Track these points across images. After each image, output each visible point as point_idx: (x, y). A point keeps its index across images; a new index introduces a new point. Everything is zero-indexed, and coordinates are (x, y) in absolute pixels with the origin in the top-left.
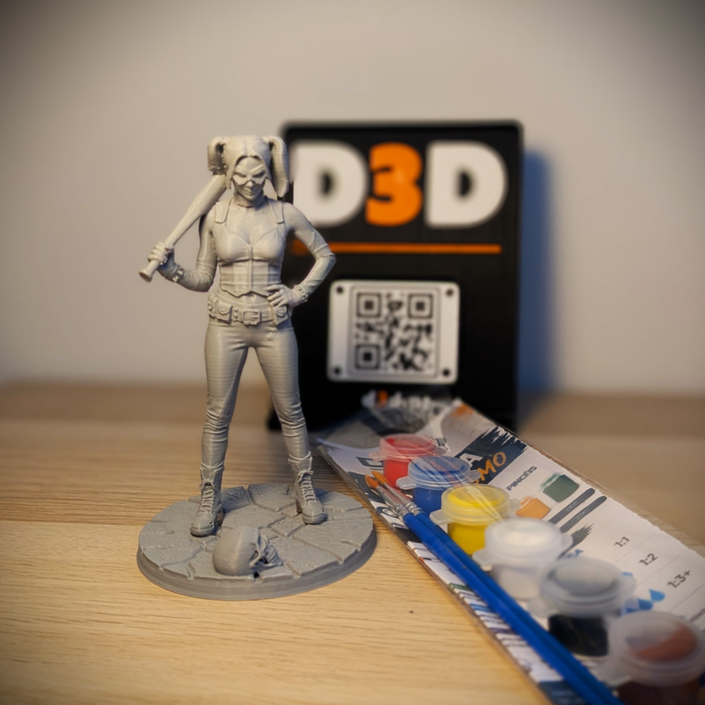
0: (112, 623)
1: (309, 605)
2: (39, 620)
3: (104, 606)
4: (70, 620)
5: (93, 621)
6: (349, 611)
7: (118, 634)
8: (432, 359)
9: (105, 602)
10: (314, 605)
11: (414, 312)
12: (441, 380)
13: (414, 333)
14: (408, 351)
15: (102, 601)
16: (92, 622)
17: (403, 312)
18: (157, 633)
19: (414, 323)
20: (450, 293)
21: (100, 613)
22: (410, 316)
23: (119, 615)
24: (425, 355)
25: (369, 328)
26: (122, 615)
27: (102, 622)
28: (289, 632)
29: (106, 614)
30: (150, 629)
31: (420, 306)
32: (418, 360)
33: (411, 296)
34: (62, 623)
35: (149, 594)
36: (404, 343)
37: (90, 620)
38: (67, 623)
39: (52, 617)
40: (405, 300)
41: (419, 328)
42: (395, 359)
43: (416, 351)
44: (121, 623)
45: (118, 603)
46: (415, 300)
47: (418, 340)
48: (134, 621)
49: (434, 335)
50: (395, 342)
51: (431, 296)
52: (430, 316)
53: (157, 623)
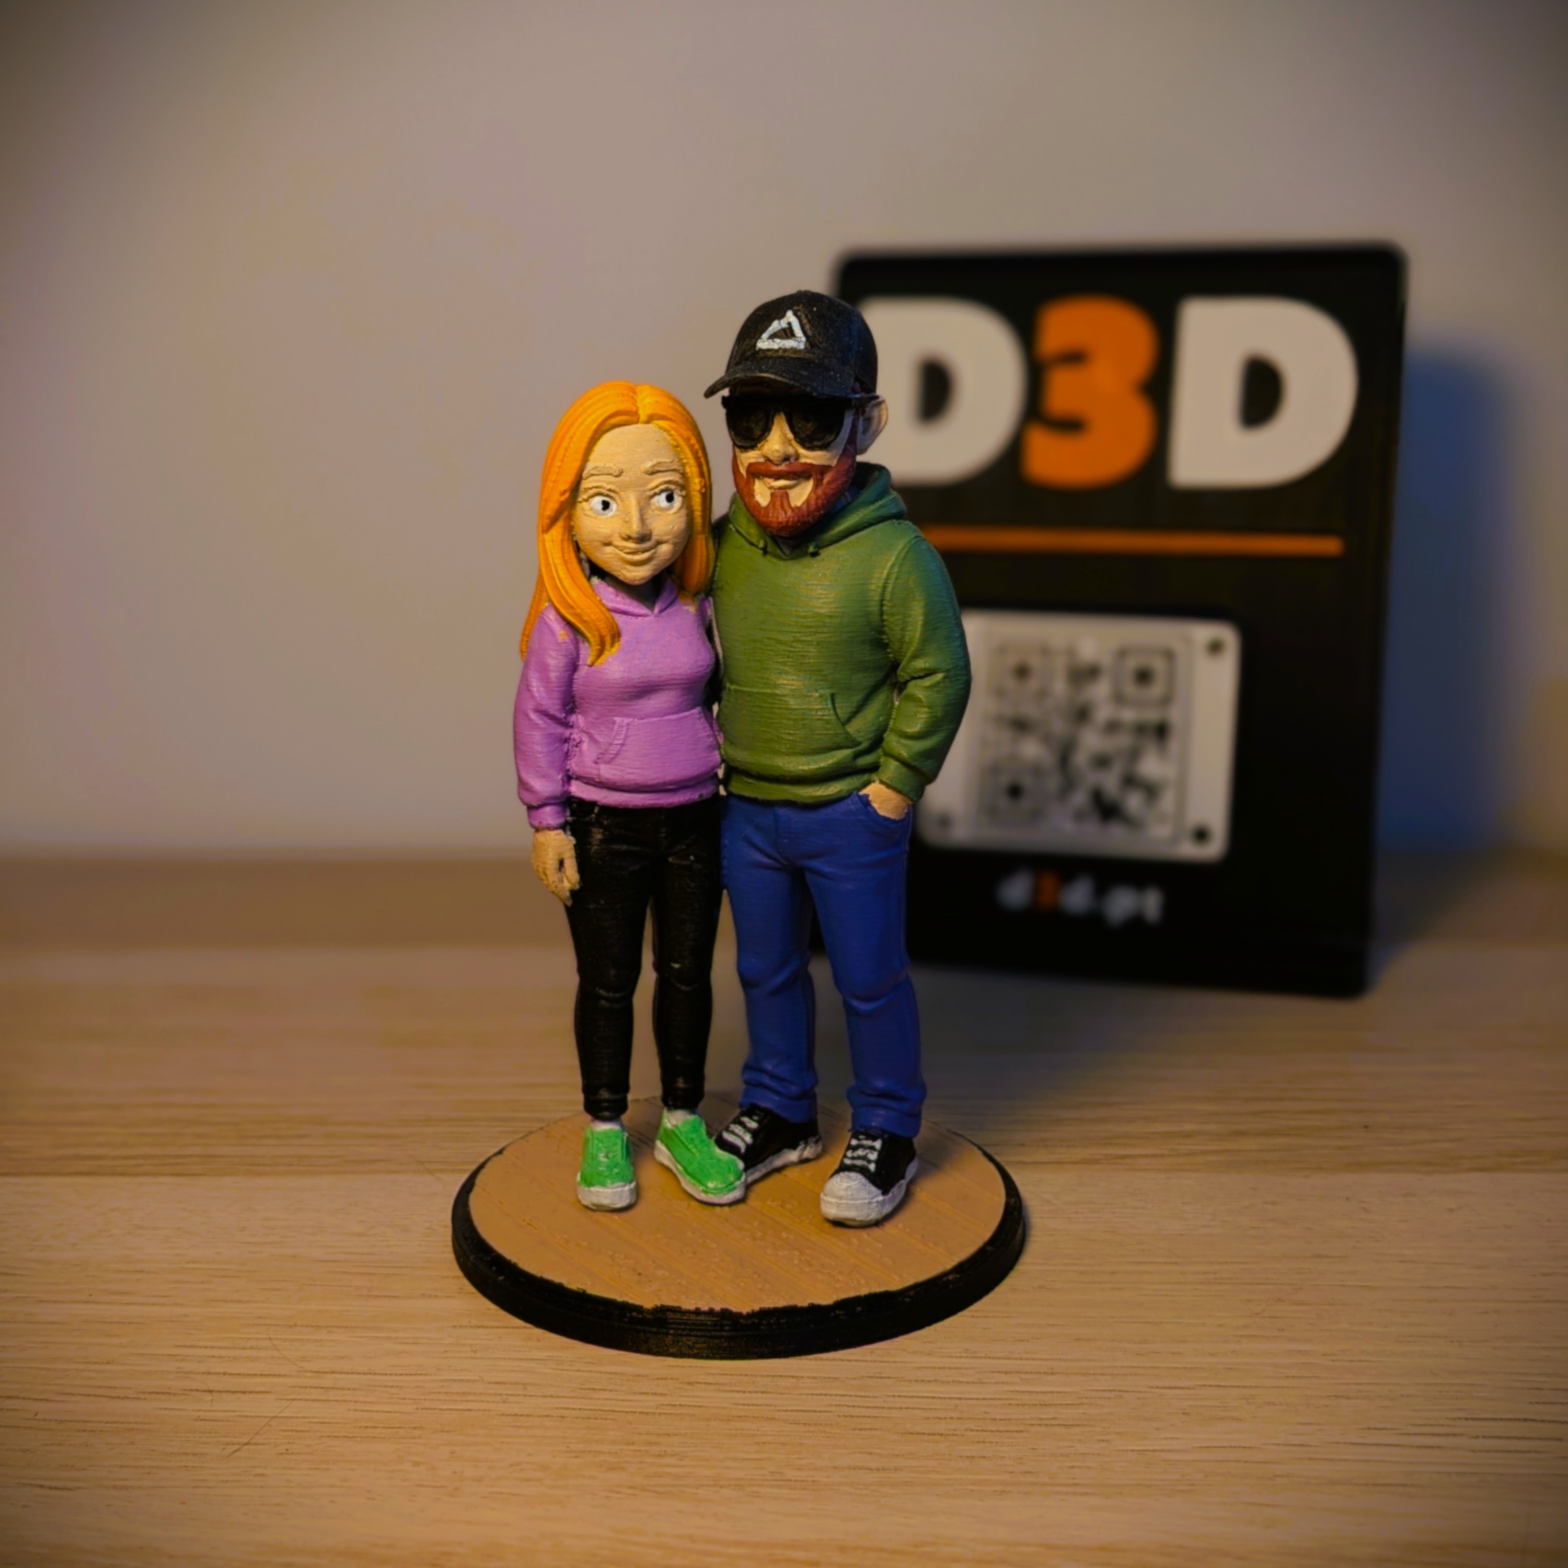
5: (197, 1390)
8: (1168, 801)
11: (1130, 689)
12: (1189, 850)
13: (1123, 741)
14: (1110, 782)
17: (1100, 691)
19: (1129, 715)
20: (1215, 647)
22: (1119, 698)
24: (1151, 791)
31: (1144, 677)
32: (1134, 802)
33: (1122, 654)
36: (1102, 762)
40: (1106, 660)
41: (1140, 729)
42: (1080, 798)
43: (1130, 781)
46: (1132, 664)
47: (1134, 755)
49: (1174, 745)
50: (1081, 758)
51: (1169, 655)
52: (1166, 700)
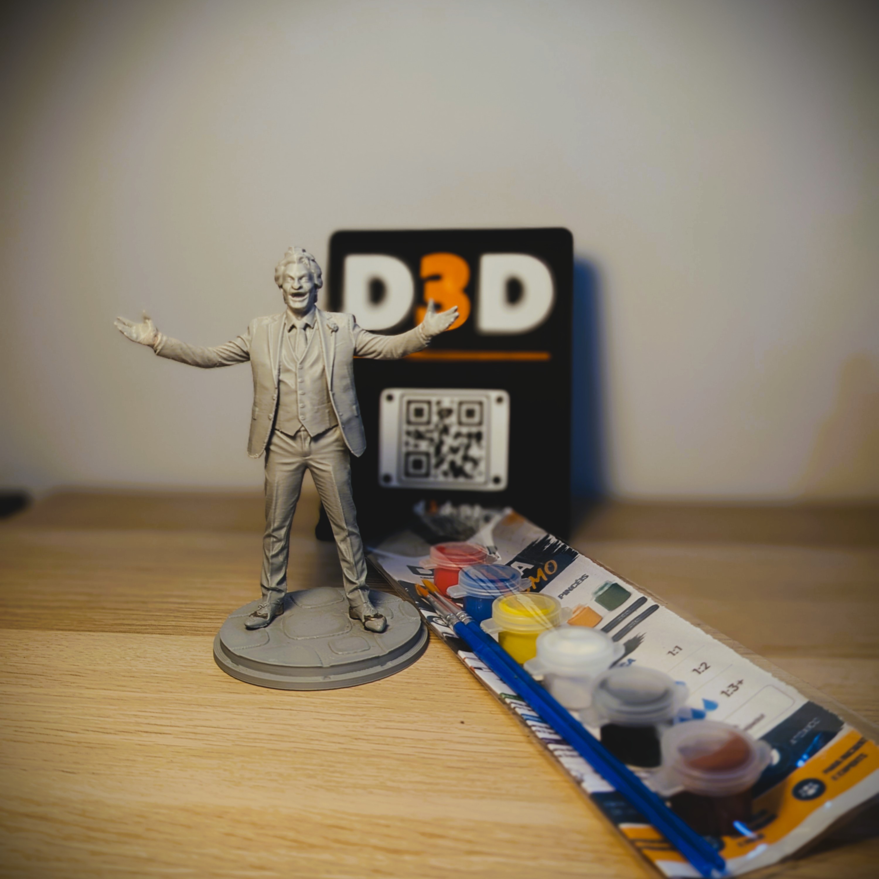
0: (161, 733)
1: (359, 716)
2: (88, 730)
3: (152, 717)
4: (119, 731)
5: (141, 731)
6: (399, 722)
7: (167, 745)
8: (482, 466)
9: (153, 712)
10: (364, 715)
11: (464, 419)
12: (491, 487)
13: (464, 441)
14: (458, 459)
15: (150, 712)
16: (140, 733)
17: (452, 419)
18: (206, 744)
19: (465, 430)
20: (500, 400)
21: (149, 724)
22: (460, 423)
23: (168, 726)
24: (475, 462)
25: (419, 436)
26: (171, 726)
27: (151, 733)
28: (339, 743)
29: (155, 725)
30: (199, 739)
31: (470, 413)
32: (468, 467)
33: (461, 403)
34: (111, 733)
35: (198, 705)
36: (454, 450)
37: (139, 731)
38: (115, 734)
39: (101, 728)
40: (455, 407)
41: (470, 436)
42: (445, 466)
43: (466, 458)
44: (170, 734)
45: (167, 713)
46: (465, 408)
47: (468, 447)
48: (183, 732)
49: (484, 442)
50: (445, 449)
51: (481, 404)
52: (480, 423)
53: (206, 734)
